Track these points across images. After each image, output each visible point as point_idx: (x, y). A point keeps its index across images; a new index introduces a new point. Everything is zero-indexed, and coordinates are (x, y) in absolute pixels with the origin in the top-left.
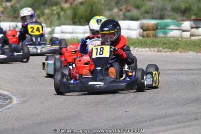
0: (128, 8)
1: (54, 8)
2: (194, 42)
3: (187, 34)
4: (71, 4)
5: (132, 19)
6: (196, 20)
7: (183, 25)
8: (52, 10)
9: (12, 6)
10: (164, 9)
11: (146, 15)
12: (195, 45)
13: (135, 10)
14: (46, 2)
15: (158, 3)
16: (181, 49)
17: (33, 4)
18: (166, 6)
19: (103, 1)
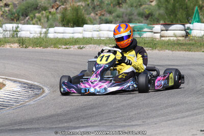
0: (103, 13)
1: (44, 12)
2: (167, 42)
3: (158, 36)
4: (56, 9)
7: (154, 28)
8: (43, 14)
9: (9, 10)
10: (133, 14)
11: (118, 19)
12: (168, 45)
13: (108, 15)
14: (36, 8)
15: (127, 9)
16: (159, 48)
17: (26, 9)
18: (133, 12)
19: (82, 7)
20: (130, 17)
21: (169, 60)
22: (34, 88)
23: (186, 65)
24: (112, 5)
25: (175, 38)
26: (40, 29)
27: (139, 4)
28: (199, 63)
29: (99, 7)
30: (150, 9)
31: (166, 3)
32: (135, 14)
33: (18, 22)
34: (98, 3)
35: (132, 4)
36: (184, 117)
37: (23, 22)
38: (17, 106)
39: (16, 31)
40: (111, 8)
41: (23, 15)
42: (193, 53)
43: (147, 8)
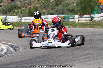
0: (49, 10)
1: (19, 9)
2: (82, 24)
3: (77, 20)
4: (26, 8)
5: (51, 14)
6: (80, 15)
7: (75, 17)
10: (64, 10)
12: (82, 25)
13: (52, 11)
14: (16, 7)
15: (61, 7)
16: (77, 27)
17: (11, 8)
18: (64, 9)
19: (38, 7)
20: (63, 11)
21: (83, 32)
22: (14, 47)
23: (91, 35)
24: (54, 5)
25: (85, 22)
26: (17, 18)
27: (67, 5)
28: (98, 33)
29: (47, 6)
30: (73, 7)
31: (81, 4)
32: (65, 10)
33: (6, 14)
34: (47, 5)
35: (64, 5)
36: (90, 61)
37: (9, 14)
38: (6, 56)
39: (6, 19)
40: (53, 7)
41: (9, 11)
42: (95, 29)
43: (71, 7)
